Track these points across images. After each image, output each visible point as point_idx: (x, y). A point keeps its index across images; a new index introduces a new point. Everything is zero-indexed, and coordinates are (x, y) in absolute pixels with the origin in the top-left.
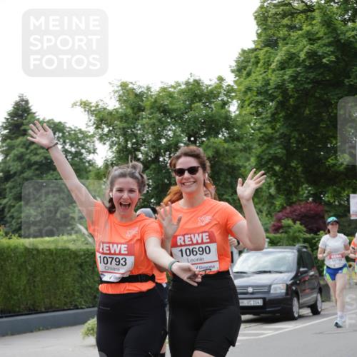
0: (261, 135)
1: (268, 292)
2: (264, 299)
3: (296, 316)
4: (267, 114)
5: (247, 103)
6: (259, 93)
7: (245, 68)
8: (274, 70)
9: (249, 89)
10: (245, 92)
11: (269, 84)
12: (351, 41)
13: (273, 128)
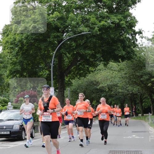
0: (11, 62)
1: (12, 128)
2: (10, 131)
3: (24, 138)
4: (14, 53)
5: (6, 48)
6: (11, 44)
7: (6, 33)
8: (18, 34)
9: (7, 42)
10: (6, 43)
11: (16, 40)
12: (51, 23)
13: (17, 59)
